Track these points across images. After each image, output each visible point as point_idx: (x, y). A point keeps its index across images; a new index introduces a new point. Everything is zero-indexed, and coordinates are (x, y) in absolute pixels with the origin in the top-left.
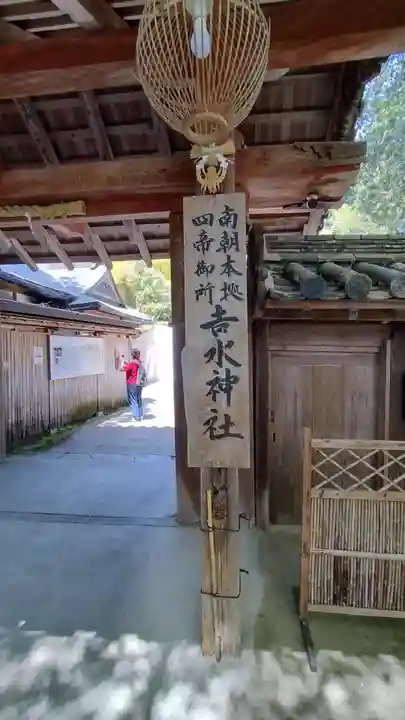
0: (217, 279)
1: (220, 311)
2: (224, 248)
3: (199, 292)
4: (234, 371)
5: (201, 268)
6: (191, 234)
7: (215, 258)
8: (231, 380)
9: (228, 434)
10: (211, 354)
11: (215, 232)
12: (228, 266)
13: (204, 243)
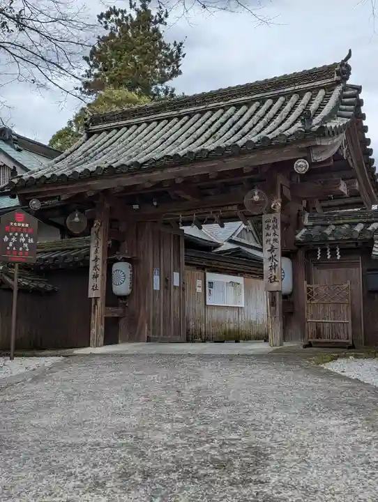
0: (272, 237)
1: (272, 247)
2: (273, 228)
3: (267, 241)
4: (276, 263)
5: (267, 235)
6: (265, 225)
7: (271, 231)
8: (275, 266)
9: (275, 281)
10: (270, 259)
11: (271, 224)
12: (275, 234)
13: (268, 227)
